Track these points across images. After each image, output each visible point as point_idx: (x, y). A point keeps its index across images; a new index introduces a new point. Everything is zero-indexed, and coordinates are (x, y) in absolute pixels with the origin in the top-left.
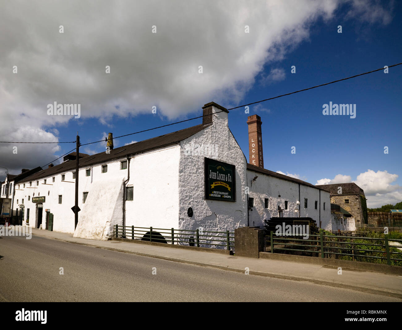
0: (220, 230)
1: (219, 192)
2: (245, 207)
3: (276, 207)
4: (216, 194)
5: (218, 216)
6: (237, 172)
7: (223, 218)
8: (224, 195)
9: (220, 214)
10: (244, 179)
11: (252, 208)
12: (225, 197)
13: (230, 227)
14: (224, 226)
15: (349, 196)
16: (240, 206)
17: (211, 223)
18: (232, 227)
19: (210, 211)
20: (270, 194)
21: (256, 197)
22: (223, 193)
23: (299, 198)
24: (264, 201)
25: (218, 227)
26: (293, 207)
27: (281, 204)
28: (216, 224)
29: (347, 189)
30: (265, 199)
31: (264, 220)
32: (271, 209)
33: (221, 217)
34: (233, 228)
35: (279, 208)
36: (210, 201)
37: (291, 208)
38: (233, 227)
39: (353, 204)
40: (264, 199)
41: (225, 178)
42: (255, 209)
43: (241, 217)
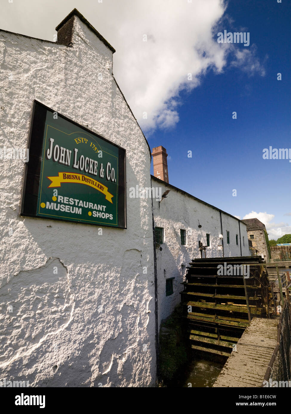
0: (75, 308)
1: (77, 201)
2: (148, 242)
3: (197, 244)
4: (65, 204)
5: (70, 267)
6: (130, 166)
7: (88, 271)
8: (92, 210)
9: (76, 261)
10: (145, 183)
11: (161, 246)
12: (96, 215)
13: (109, 295)
14: (91, 294)
15: (254, 232)
16: (137, 240)
17: (41, 292)
18: (116, 294)
19: (40, 253)
20: (187, 224)
21: (167, 226)
22: (90, 205)
23: (221, 231)
24: (179, 234)
25: (69, 299)
26: (216, 242)
27: (202, 238)
28: (61, 291)
29: (251, 224)
30: (181, 230)
31: (181, 265)
32: (190, 246)
33: (81, 269)
34: (117, 296)
35: (200, 244)
36: (42, 225)
37: (214, 244)
38: (118, 292)
39: (258, 239)
40: (179, 230)
41: (99, 168)
42: (166, 247)
43: (140, 265)
